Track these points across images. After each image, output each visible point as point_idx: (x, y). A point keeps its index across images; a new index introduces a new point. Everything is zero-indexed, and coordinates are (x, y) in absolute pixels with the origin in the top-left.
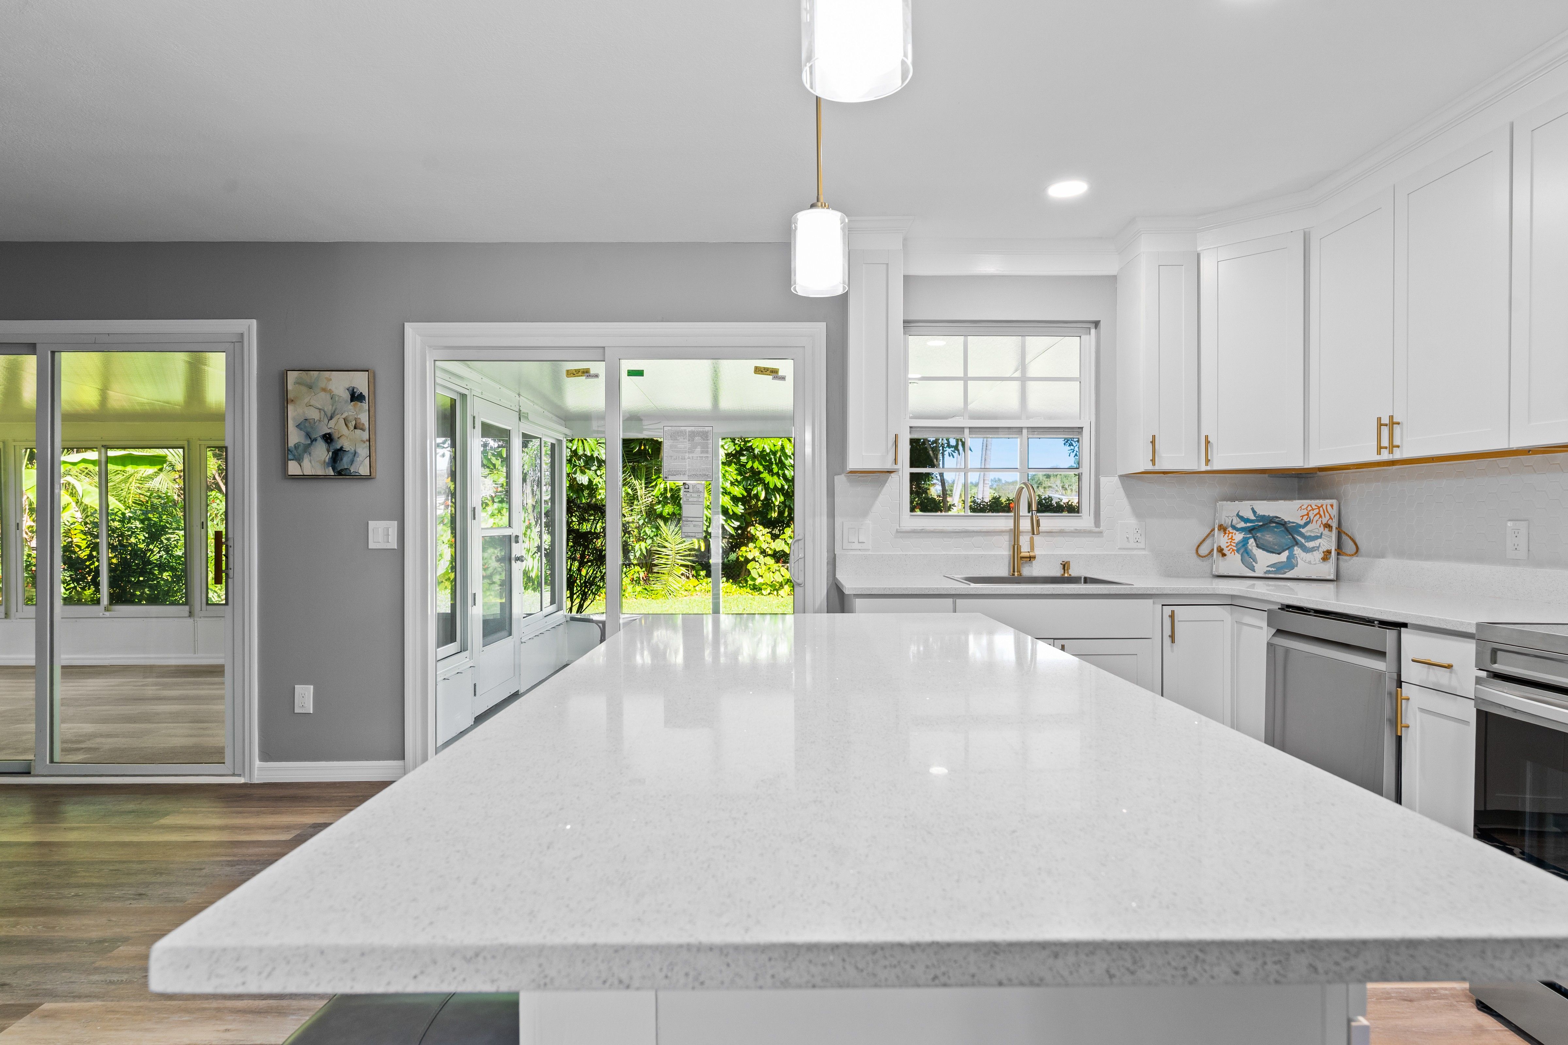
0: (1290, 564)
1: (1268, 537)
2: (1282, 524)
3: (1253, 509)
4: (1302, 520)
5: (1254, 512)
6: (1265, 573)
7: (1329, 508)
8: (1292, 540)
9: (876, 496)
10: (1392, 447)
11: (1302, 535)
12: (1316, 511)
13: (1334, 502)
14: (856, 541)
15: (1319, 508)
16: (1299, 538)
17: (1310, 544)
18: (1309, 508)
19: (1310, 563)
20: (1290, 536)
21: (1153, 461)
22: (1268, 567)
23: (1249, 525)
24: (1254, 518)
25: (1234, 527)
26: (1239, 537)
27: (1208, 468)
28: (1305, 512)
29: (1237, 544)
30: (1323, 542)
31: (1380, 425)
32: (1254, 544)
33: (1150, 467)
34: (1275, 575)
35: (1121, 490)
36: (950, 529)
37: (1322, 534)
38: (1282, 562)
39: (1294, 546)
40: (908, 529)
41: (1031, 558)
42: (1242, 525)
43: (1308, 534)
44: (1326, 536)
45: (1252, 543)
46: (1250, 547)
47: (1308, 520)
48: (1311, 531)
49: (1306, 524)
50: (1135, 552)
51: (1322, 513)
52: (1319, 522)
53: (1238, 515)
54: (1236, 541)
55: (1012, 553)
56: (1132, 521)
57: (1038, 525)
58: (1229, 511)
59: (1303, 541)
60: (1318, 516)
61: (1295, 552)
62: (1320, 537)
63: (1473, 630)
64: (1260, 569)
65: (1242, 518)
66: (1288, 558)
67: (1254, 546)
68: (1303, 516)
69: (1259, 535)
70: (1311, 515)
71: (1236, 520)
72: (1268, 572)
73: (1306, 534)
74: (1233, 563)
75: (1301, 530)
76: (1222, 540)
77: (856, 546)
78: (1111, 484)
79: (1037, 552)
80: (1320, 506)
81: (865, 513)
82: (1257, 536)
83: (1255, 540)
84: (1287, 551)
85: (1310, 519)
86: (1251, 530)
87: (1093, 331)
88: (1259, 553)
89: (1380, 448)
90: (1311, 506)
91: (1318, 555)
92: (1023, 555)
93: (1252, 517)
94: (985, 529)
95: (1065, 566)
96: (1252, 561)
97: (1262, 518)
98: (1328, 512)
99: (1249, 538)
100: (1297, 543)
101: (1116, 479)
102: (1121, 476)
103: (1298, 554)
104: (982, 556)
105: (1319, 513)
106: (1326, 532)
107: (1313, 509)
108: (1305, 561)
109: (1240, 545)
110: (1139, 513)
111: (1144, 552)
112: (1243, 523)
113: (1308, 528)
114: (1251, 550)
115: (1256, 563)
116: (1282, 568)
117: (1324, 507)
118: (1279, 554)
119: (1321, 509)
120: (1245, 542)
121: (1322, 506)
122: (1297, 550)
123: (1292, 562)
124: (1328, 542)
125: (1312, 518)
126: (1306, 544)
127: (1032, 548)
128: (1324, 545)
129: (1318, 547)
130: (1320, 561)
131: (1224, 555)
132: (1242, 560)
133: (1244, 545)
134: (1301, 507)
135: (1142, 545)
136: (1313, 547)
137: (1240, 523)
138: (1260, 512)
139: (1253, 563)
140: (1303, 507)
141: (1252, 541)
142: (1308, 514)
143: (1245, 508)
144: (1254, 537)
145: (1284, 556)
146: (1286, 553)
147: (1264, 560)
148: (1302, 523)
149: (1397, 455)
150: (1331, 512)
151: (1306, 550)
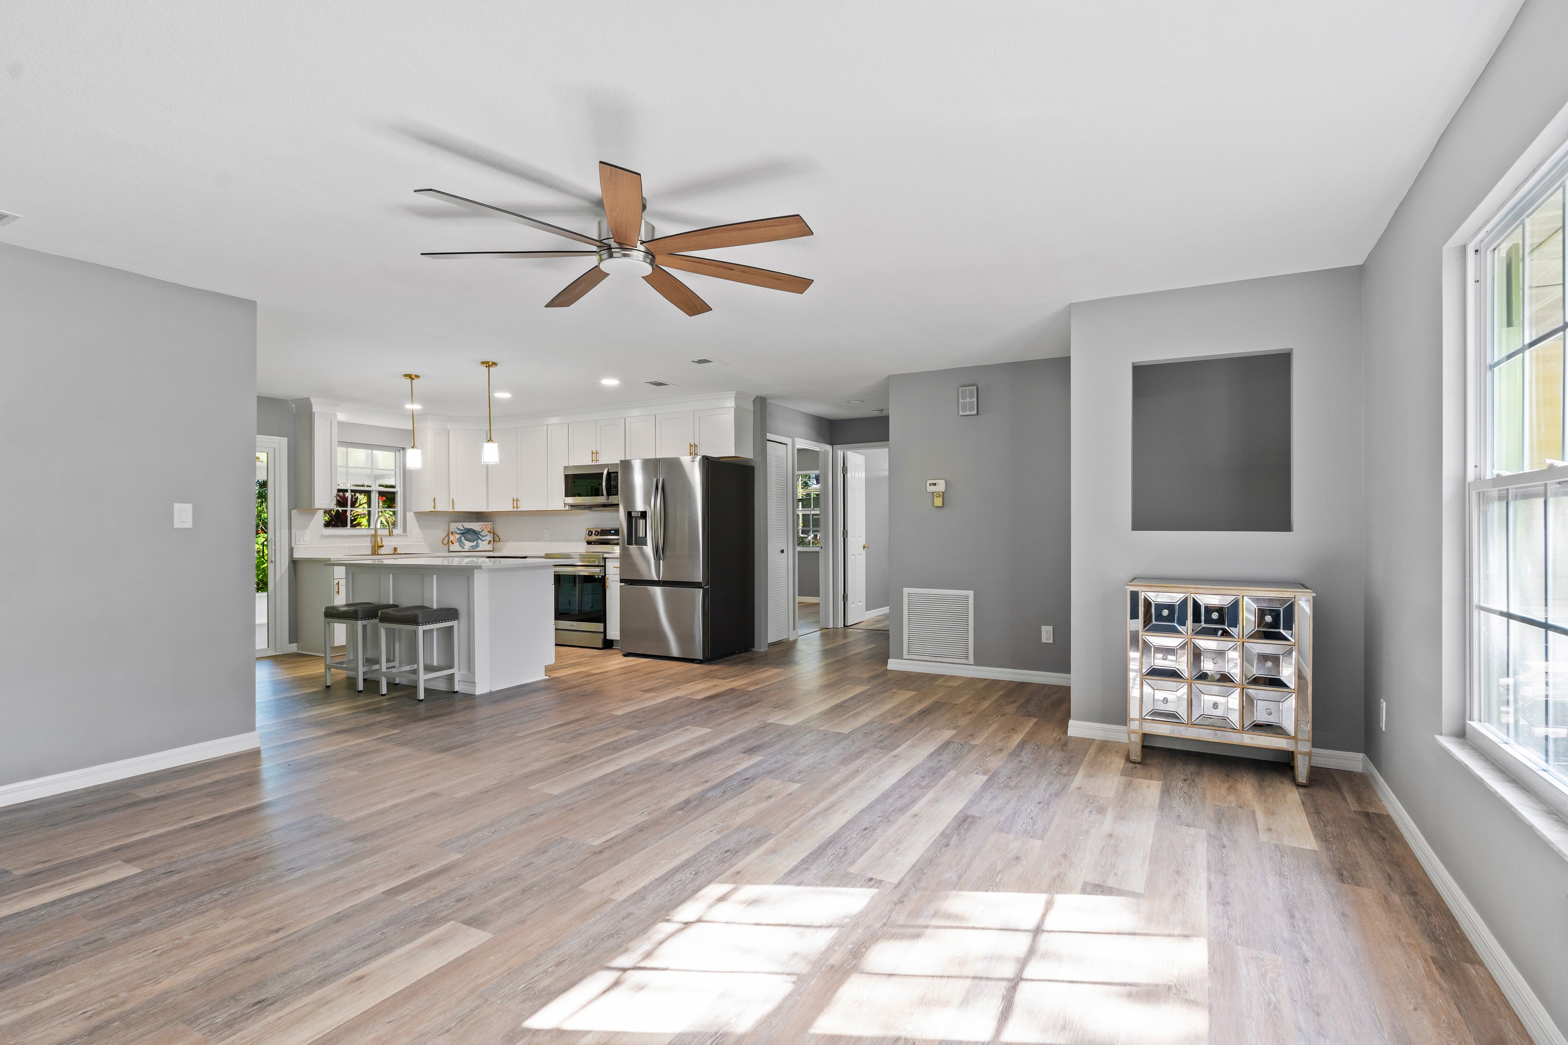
0: (477, 546)
1: (469, 536)
2: (474, 531)
4: (480, 530)
5: (463, 527)
7: (490, 525)
9: (312, 520)
10: (517, 507)
13: (492, 523)
14: (302, 540)
15: (487, 526)
16: (480, 536)
17: (484, 539)
19: (484, 545)
20: (477, 536)
21: (434, 507)
22: (469, 547)
23: (461, 532)
25: (456, 533)
26: (458, 536)
27: (453, 511)
28: (482, 528)
29: (458, 539)
31: (514, 500)
33: (432, 509)
34: (473, 550)
35: (414, 518)
36: (346, 534)
38: (474, 545)
40: (327, 535)
41: (382, 546)
42: (459, 532)
46: (462, 540)
47: (483, 530)
49: (482, 531)
50: (420, 543)
51: (488, 528)
52: (487, 531)
53: (457, 528)
55: (374, 544)
56: (419, 530)
57: (392, 532)
58: (454, 526)
60: (486, 529)
62: (487, 536)
63: (544, 556)
64: (467, 548)
65: (458, 529)
66: (476, 544)
67: (464, 540)
69: (465, 535)
71: (456, 530)
72: (469, 549)
73: (483, 535)
74: (456, 547)
75: (481, 534)
76: (452, 538)
77: (302, 543)
78: (410, 516)
79: (384, 544)
80: (487, 524)
81: (306, 528)
84: (476, 541)
86: (462, 534)
87: (401, 451)
88: (466, 542)
89: (514, 507)
90: (483, 525)
91: (487, 542)
92: (379, 545)
93: (463, 529)
94: (361, 534)
95: (395, 549)
96: (463, 545)
97: (466, 529)
100: (479, 538)
101: (413, 513)
102: (414, 512)
104: (360, 546)
106: (489, 534)
107: (485, 527)
108: (482, 545)
110: (421, 527)
111: (422, 543)
113: (484, 533)
116: (474, 547)
118: (473, 542)
120: (460, 538)
122: (479, 541)
124: (489, 538)
126: (482, 538)
127: (382, 542)
129: (486, 539)
130: (487, 544)
131: (453, 543)
132: (459, 545)
135: (422, 540)
138: (466, 527)
140: (480, 526)
141: (463, 537)
143: (460, 525)
147: (468, 545)
148: (480, 531)
149: (518, 510)
150: (490, 527)
151: (482, 541)
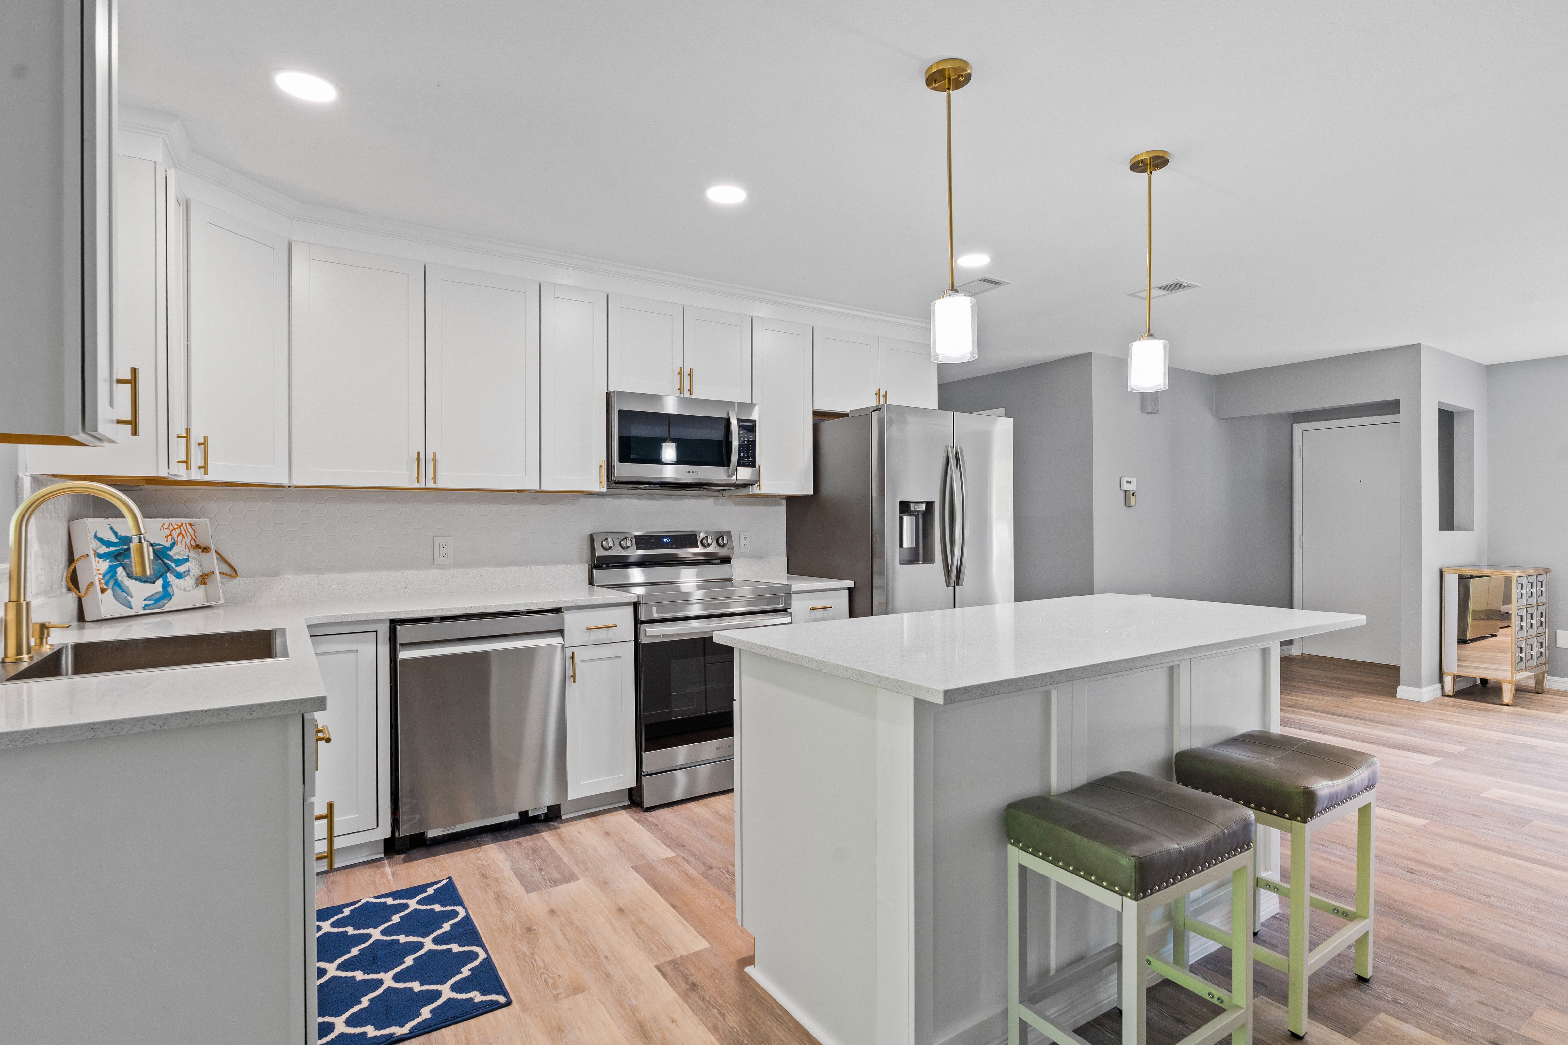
0: (166, 594)
3: (112, 528)
4: (167, 541)
5: (115, 533)
6: (144, 608)
7: (189, 526)
8: (163, 565)
11: (170, 558)
12: (178, 531)
13: (202, 517)
15: (180, 527)
16: (168, 562)
17: (181, 569)
18: (171, 528)
19: (185, 590)
20: (160, 561)
22: (145, 600)
23: (112, 549)
24: (116, 540)
26: (104, 565)
28: (168, 532)
29: (104, 575)
30: (191, 565)
32: (124, 574)
37: (188, 556)
38: (158, 593)
39: (166, 572)
42: (104, 550)
43: (176, 557)
44: (193, 558)
45: (122, 572)
46: (120, 578)
47: (173, 541)
48: (178, 554)
49: (173, 545)
51: (183, 532)
52: (183, 543)
53: (95, 537)
54: (102, 572)
59: (173, 565)
60: (181, 536)
61: (169, 580)
62: (187, 560)
65: (101, 540)
66: (163, 586)
67: (124, 576)
68: (167, 537)
69: (127, 561)
70: (175, 536)
71: (95, 544)
72: (146, 607)
73: (174, 557)
75: (169, 552)
80: (180, 524)
82: (125, 563)
83: (124, 568)
84: (161, 579)
85: (175, 540)
86: (116, 556)
88: (131, 585)
90: (171, 524)
91: (189, 581)
93: (114, 539)
96: (126, 595)
97: (125, 540)
98: (189, 532)
99: (117, 566)
100: (168, 569)
103: (172, 581)
105: (180, 533)
106: (192, 554)
107: (175, 529)
108: (180, 589)
109: (108, 577)
112: (104, 547)
113: (176, 550)
114: (122, 582)
115: (132, 597)
116: (157, 601)
117: (184, 525)
118: (154, 583)
119: (182, 528)
120: (112, 571)
121: (182, 524)
122: (170, 577)
123: (167, 591)
124: (201, 565)
125: (176, 539)
126: (177, 569)
128: (193, 569)
129: (189, 571)
130: (193, 587)
132: (114, 596)
133: (112, 577)
134: (162, 526)
136: (184, 572)
137: (100, 547)
139: (128, 598)
140: (165, 526)
141: (120, 570)
142: (171, 535)
144: (121, 565)
145: (158, 586)
146: (160, 582)
147: (140, 593)
148: (168, 544)
150: (192, 532)
151: (179, 576)
